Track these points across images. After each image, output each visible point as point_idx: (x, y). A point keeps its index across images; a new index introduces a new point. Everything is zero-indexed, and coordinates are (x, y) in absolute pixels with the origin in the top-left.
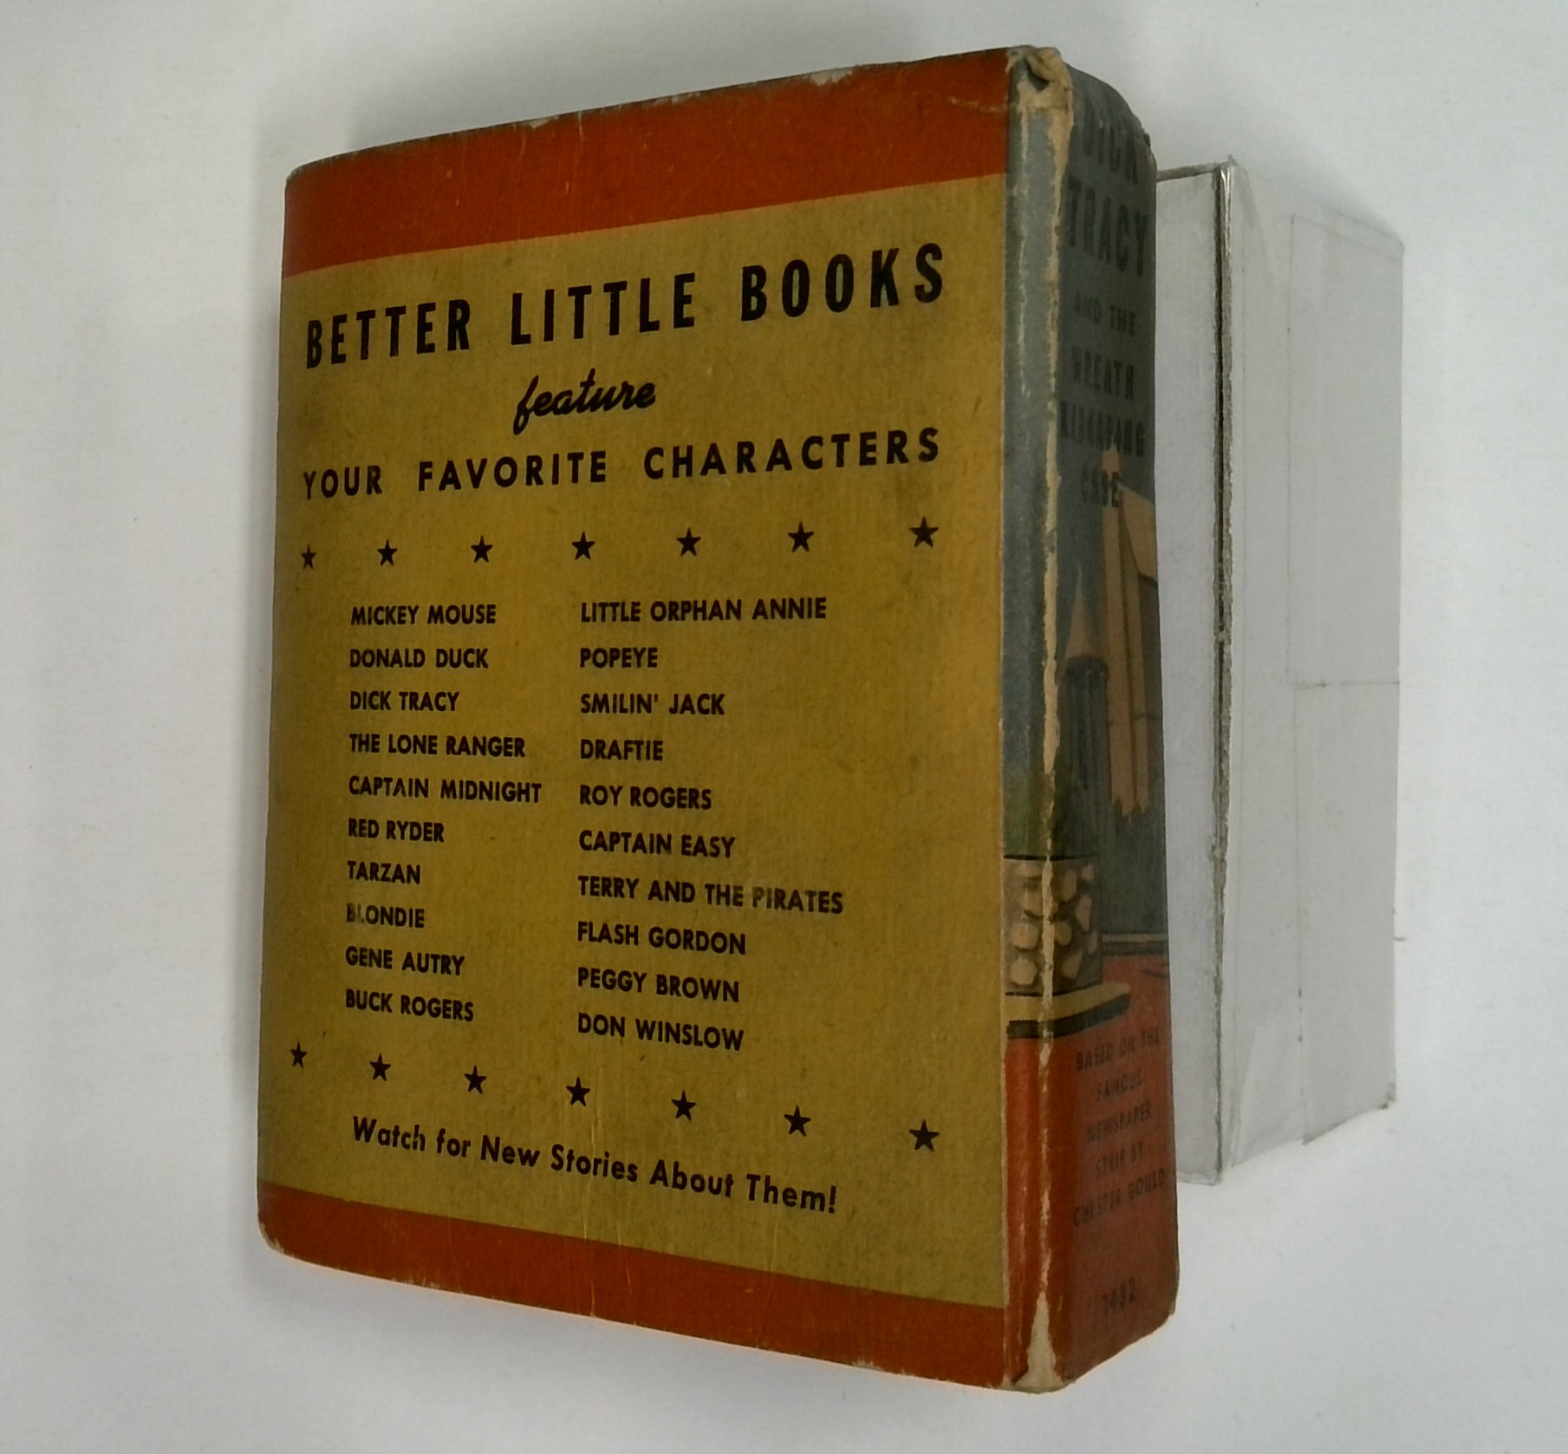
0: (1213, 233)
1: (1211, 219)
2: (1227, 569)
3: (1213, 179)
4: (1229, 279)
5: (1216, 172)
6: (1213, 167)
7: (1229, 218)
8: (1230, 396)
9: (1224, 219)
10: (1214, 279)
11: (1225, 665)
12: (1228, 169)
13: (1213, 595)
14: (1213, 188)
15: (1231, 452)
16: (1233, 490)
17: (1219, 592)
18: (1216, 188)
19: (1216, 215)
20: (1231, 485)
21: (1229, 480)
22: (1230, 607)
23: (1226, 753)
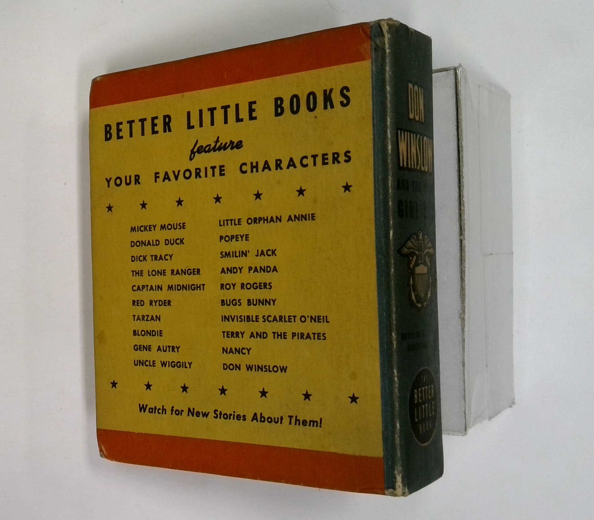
0: (454, 91)
1: (454, 86)
2: (463, 213)
3: (454, 71)
4: (461, 108)
5: (455, 69)
6: (454, 68)
7: (460, 86)
8: (462, 150)
9: (458, 86)
10: (455, 108)
11: (463, 248)
12: (459, 69)
13: (458, 223)
14: (454, 75)
15: (463, 171)
16: (464, 184)
17: (460, 221)
18: (455, 76)
19: (455, 85)
20: (463, 182)
21: (463, 180)
22: (464, 227)
23: (464, 280)
